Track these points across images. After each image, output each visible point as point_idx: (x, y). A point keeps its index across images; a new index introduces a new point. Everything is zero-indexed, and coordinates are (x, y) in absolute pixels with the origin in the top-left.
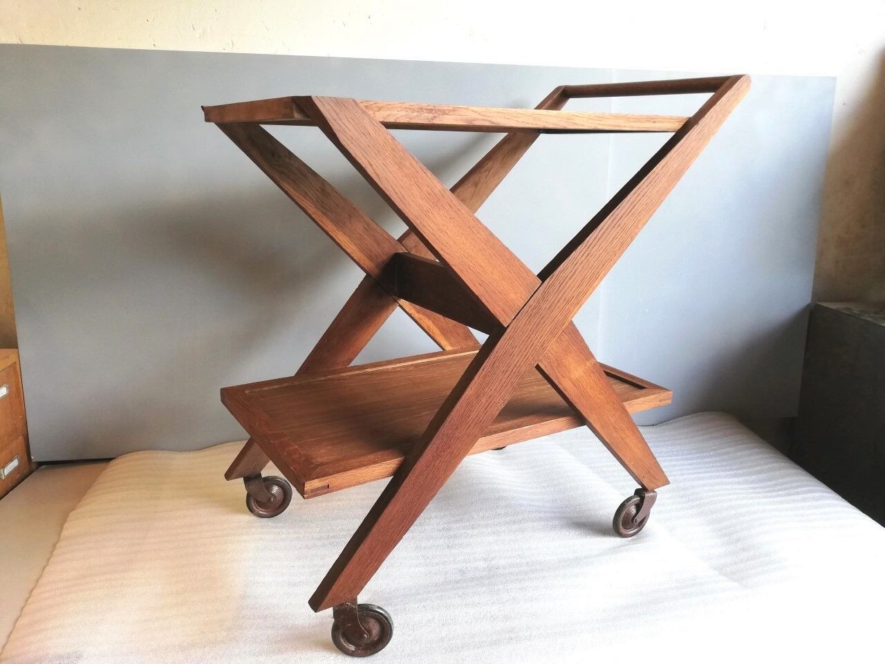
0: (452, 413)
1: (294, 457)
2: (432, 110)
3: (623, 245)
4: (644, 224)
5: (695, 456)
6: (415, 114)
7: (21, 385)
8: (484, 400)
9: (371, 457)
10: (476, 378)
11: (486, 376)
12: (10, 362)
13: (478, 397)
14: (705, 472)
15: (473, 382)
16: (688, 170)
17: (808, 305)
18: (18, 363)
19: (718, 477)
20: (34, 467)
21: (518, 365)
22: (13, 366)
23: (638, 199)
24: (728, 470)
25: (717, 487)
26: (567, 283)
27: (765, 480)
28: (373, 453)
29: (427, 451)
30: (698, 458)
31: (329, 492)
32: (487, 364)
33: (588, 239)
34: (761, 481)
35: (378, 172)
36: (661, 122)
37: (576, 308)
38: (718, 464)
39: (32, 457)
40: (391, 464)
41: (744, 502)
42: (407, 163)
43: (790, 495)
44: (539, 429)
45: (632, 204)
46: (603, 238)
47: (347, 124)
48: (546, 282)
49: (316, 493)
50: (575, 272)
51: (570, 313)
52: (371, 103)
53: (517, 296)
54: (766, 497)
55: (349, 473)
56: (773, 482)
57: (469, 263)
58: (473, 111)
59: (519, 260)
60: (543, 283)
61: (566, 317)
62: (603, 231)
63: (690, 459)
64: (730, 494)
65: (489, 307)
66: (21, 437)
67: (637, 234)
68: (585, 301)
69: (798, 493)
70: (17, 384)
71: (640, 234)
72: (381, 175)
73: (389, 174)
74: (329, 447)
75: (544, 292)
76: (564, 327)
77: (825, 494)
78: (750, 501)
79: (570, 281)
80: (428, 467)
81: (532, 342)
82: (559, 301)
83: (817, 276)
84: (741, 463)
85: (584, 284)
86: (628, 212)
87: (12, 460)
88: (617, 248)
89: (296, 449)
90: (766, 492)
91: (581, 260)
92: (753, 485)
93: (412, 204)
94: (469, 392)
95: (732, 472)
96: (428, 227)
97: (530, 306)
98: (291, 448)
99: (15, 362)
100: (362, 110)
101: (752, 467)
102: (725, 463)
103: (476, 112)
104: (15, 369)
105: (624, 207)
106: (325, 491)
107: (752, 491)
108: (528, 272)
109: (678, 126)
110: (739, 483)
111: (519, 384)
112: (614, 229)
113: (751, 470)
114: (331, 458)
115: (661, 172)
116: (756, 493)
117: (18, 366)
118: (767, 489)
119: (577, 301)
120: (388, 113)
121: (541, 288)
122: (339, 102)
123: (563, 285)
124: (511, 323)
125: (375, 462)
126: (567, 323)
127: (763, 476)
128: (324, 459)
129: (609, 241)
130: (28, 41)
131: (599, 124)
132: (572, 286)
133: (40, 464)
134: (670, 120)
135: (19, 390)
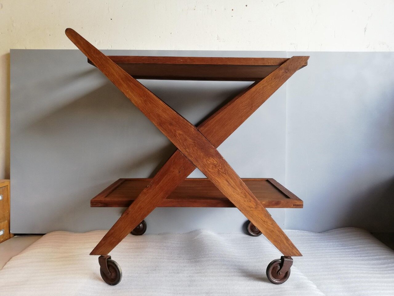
5: (340, 248)
7: (9, 197)
12: (5, 184)
14: (344, 257)
18: (9, 186)
20: (11, 235)
25: (350, 266)
27: (381, 264)
34: (378, 264)
38: (354, 253)
39: (11, 231)
41: (365, 275)
54: (380, 274)
56: (386, 265)
63: (337, 249)
64: (357, 270)
66: (6, 221)
70: (8, 196)
78: (370, 275)
84: (367, 253)
92: (374, 266)
95: (361, 258)
101: (374, 256)
102: (357, 253)
104: (7, 188)
107: (372, 269)
110: (364, 264)
113: (373, 257)
116: (374, 271)
117: (9, 187)
118: (382, 269)
127: (380, 261)
130: (29, 48)
133: (15, 235)
135: (8, 198)
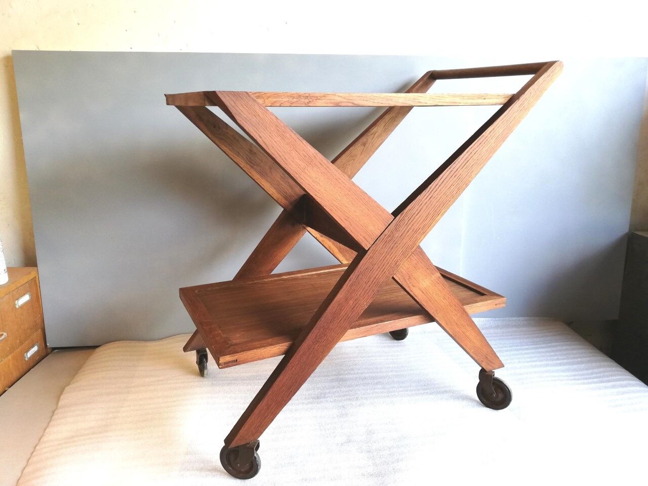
0: (327, 311)
1: (216, 339)
2: (308, 97)
3: (460, 190)
4: (476, 174)
6: (295, 100)
8: (351, 302)
9: (270, 340)
10: (345, 286)
11: (352, 285)
12: (32, 276)
13: (346, 299)
15: (342, 290)
16: (512, 134)
17: (627, 234)
18: (37, 277)
19: (547, 365)
20: (49, 351)
21: (377, 277)
22: (34, 280)
23: (471, 156)
24: (555, 360)
26: (414, 218)
28: (271, 338)
29: (308, 337)
30: (533, 349)
31: (236, 365)
32: (353, 276)
33: (430, 186)
35: (265, 141)
36: (489, 99)
37: (423, 236)
39: (48, 344)
40: (283, 346)
42: (288, 135)
43: (602, 382)
44: (398, 324)
45: (466, 159)
46: (442, 185)
47: (242, 109)
48: (398, 218)
49: (228, 365)
50: (421, 210)
51: (418, 240)
52: (262, 94)
53: (376, 229)
55: (252, 352)
57: (337, 204)
58: (339, 96)
59: (375, 202)
60: (395, 217)
61: (414, 243)
62: (442, 181)
65: (353, 236)
66: (40, 330)
67: (470, 182)
68: (429, 231)
69: (609, 381)
70: (37, 293)
71: (473, 182)
72: (268, 144)
73: (275, 144)
74: (243, 333)
75: (397, 225)
76: (413, 250)
77: (631, 382)
79: (418, 216)
80: (309, 349)
81: (388, 261)
82: (408, 232)
83: (634, 211)
85: (429, 219)
86: (462, 166)
87: (33, 347)
88: (455, 192)
89: (220, 333)
90: (584, 379)
91: (426, 201)
92: (574, 373)
93: (292, 163)
94: (340, 296)
96: (305, 180)
97: (386, 235)
98: (216, 332)
99: (35, 277)
100: (253, 99)
101: (574, 358)
102: (553, 354)
103: (341, 97)
104: (35, 281)
105: (459, 162)
106: (235, 363)
107: (573, 378)
108: (383, 210)
109: (504, 101)
111: (378, 291)
112: (451, 179)
114: (243, 340)
115: (489, 135)
117: (37, 279)
119: (424, 230)
120: (275, 100)
121: (393, 222)
122: (236, 95)
123: (412, 219)
124: (370, 247)
125: (271, 345)
126: (415, 247)
128: (238, 341)
129: (448, 187)
131: (439, 102)
132: (419, 220)
133: (54, 349)
134: (498, 97)
135: (39, 296)
